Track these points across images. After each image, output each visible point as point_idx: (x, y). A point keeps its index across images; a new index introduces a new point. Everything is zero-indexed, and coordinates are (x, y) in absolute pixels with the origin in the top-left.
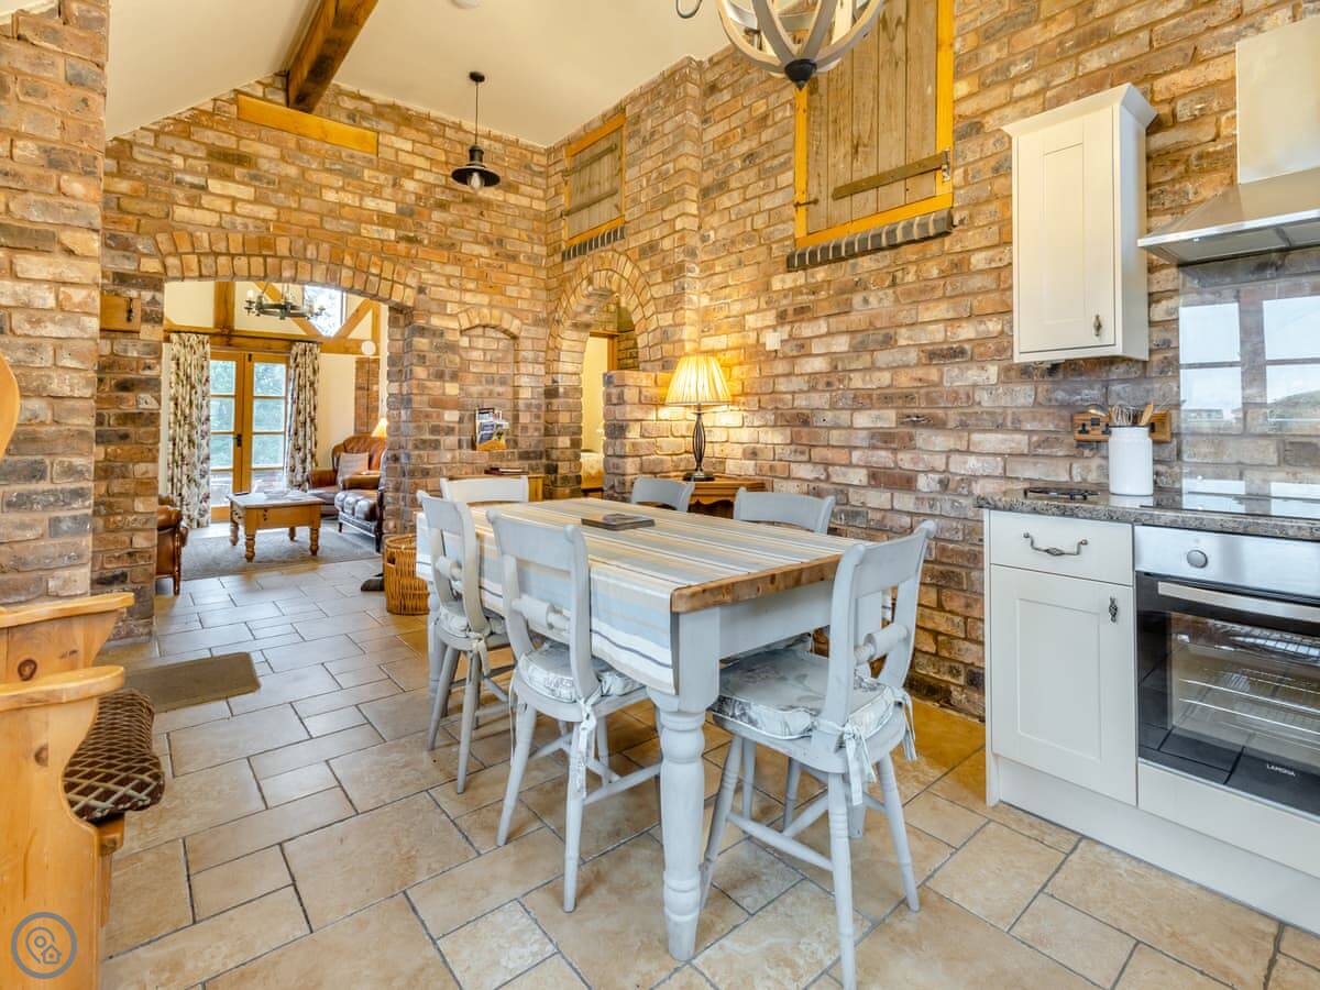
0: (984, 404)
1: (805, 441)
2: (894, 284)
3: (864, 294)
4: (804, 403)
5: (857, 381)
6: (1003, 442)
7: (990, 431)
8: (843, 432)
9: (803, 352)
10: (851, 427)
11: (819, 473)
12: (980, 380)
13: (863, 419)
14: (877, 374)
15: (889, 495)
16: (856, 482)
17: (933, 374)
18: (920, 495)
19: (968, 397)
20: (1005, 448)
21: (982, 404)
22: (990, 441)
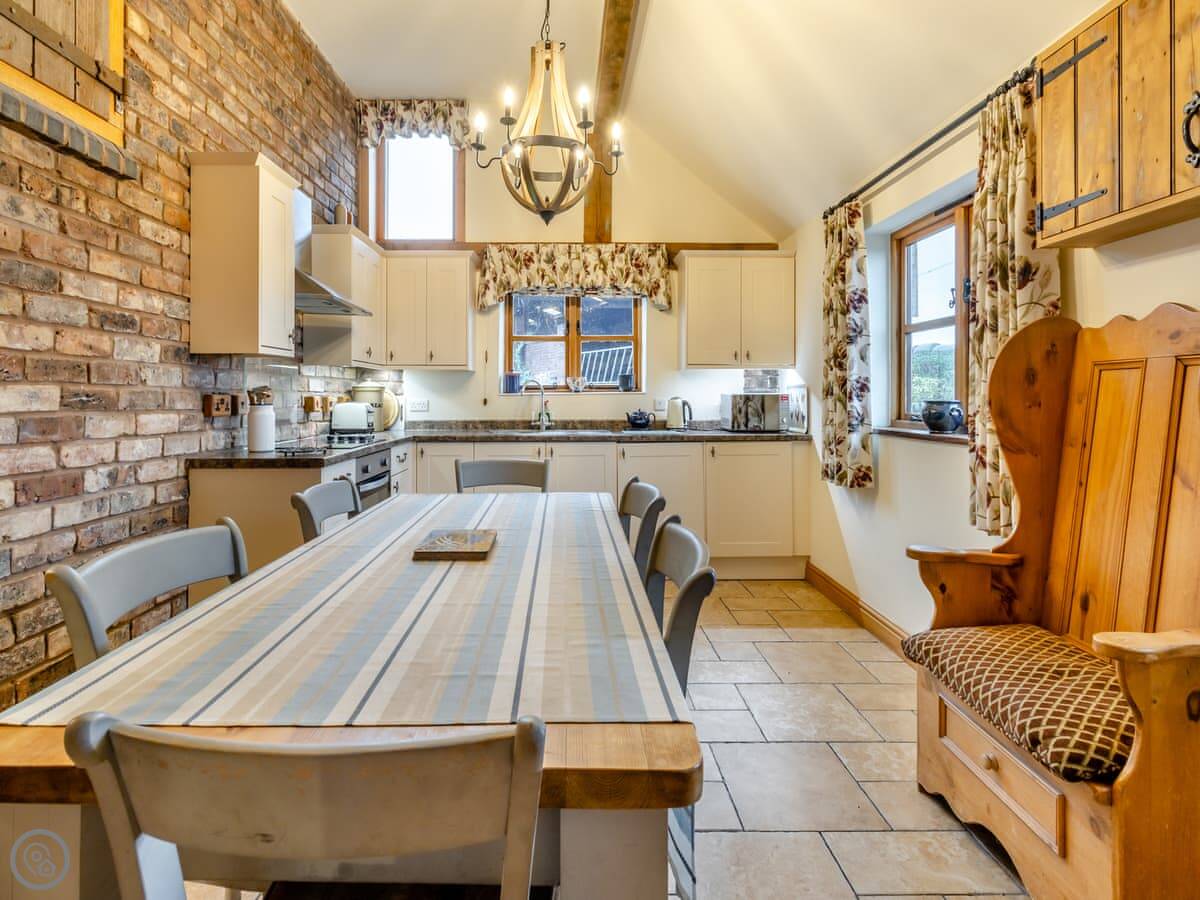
2: (58, 202)
6: (163, 422)
7: (154, 411)
12: (146, 358)
14: (31, 330)
15: (48, 511)
17: (104, 343)
19: (137, 374)
21: (149, 382)
22: (154, 422)
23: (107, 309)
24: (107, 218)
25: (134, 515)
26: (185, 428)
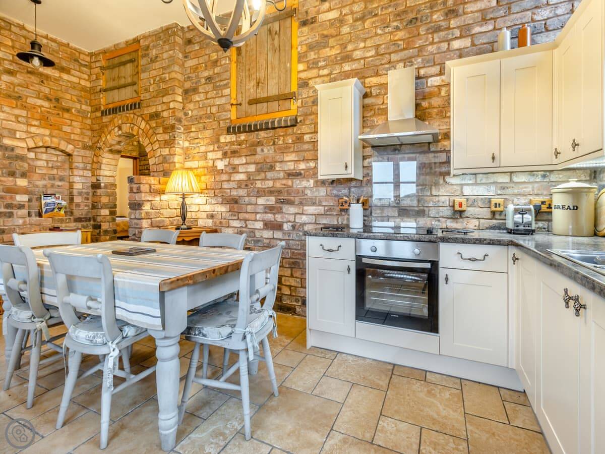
0: (308, 195)
1: (236, 210)
2: (274, 144)
3: (262, 147)
4: (235, 194)
5: (259, 185)
6: (315, 210)
7: (311, 205)
8: (253, 206)
9: (235, 171)
10: (256, 204)
11: (242, 224)
12: (307, 186)
13: (261, 201)
14: (267, 182)
15: (272, 232)
16: (259, 228)
17: (290, 182)
18: (285, 232)
19: (303, 192)
20: (316, 212)
22: (311, 209)
23: (290, 171)
26: (328, 213)
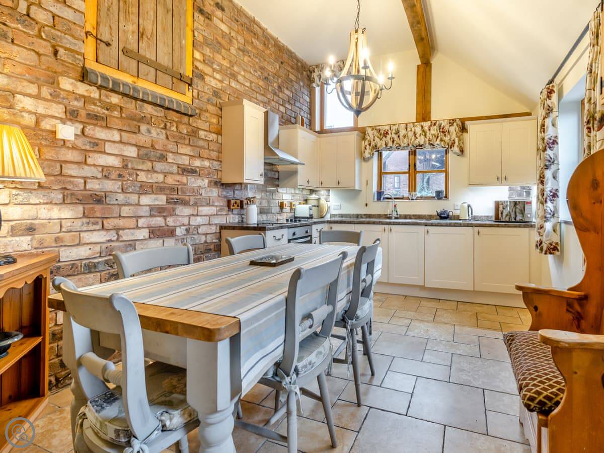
1: (98, 215)
2: (165, 128)
3: (149, 126)
5: (142, 177)
6: (209, 210)
7: (204, 206)
8: (132, 208)
9: (96, 148)
10: (138, 204)
11: (113, 235)
12: (202, 185)
13: (146, 200)
14: (155, 175)
15: (161, 241)
16: (142, 237)
17: (184, 179)
18: (177, 238)
19: (198, 191)
20: (209, 213)
21: (203, 195)
22: (205, 210)
23: (185, 167)
24: (185, 132)
25: (197, 246)
26: (219, 213)
